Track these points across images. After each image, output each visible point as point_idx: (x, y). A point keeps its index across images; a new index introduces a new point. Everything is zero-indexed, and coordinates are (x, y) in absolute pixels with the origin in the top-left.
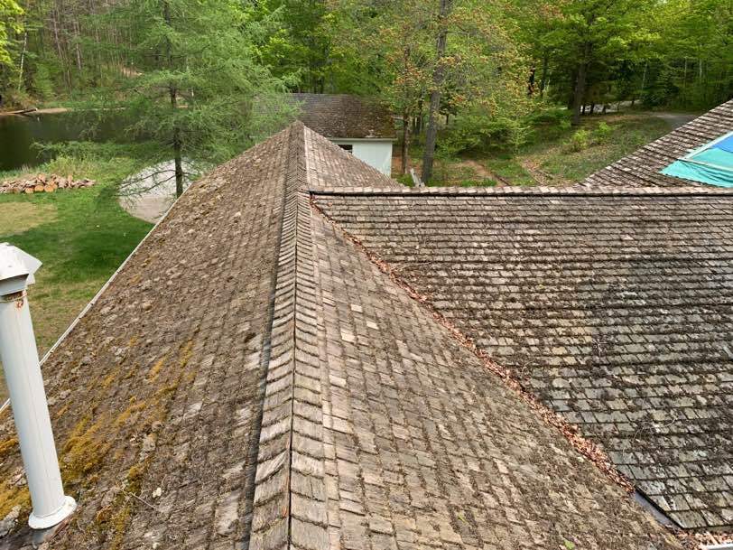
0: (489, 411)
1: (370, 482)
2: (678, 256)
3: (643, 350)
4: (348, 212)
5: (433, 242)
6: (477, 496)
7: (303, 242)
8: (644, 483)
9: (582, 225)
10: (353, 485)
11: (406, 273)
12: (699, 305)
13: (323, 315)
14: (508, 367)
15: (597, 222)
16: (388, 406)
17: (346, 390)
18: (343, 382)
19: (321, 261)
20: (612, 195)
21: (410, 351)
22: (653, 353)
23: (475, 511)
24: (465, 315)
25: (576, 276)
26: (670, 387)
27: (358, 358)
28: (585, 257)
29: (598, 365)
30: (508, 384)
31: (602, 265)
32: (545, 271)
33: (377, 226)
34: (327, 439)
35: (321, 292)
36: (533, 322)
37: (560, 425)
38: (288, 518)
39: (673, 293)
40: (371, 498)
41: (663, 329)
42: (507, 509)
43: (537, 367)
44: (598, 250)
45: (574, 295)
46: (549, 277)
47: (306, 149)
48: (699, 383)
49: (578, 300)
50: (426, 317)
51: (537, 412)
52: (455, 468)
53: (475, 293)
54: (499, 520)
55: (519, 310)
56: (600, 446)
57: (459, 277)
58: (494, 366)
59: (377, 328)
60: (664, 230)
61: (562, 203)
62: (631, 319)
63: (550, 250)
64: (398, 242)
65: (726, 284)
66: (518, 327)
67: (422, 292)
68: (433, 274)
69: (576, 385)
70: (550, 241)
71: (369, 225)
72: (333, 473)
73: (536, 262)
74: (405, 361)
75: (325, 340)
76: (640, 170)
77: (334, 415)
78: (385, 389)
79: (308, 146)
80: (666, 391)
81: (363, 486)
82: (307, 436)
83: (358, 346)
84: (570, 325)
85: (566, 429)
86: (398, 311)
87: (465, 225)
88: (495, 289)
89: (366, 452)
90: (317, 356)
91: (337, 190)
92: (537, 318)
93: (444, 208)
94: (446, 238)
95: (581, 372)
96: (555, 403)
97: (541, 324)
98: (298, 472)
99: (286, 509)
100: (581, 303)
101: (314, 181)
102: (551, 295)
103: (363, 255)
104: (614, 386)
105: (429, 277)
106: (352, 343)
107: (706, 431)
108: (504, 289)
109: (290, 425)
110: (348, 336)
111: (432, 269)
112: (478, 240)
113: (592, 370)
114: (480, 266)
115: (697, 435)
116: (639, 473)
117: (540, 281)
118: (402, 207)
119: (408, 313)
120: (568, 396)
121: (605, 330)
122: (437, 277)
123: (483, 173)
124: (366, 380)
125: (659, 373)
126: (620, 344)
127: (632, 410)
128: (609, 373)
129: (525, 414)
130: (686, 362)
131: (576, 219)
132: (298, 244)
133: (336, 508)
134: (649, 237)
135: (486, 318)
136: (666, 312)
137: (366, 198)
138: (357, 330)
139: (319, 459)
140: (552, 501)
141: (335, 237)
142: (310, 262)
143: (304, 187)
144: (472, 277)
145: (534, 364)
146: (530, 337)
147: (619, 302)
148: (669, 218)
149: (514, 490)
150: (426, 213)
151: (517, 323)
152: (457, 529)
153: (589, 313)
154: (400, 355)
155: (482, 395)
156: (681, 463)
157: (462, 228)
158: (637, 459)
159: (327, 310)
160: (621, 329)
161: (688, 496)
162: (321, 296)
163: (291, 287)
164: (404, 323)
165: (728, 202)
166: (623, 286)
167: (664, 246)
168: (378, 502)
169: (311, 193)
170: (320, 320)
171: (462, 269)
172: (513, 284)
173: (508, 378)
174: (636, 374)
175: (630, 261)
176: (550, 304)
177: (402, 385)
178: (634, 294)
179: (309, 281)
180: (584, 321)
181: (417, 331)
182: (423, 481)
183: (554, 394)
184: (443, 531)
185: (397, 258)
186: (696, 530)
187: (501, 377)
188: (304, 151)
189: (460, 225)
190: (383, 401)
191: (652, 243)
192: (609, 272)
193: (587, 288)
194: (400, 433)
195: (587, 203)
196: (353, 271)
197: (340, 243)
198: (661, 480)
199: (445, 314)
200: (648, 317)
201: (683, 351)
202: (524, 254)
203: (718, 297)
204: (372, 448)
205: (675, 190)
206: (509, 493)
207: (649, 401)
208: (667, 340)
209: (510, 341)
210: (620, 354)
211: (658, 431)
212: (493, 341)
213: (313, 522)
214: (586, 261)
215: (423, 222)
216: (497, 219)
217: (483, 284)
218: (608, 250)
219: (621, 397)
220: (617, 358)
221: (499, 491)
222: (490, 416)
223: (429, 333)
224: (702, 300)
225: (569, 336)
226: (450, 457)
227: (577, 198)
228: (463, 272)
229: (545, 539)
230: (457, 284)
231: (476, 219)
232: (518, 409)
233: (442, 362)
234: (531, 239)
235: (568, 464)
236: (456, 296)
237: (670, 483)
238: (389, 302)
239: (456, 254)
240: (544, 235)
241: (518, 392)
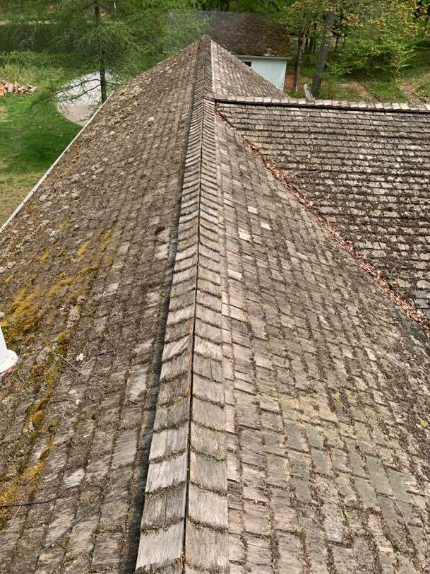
0: (362, 305)
1: (261, 365)
4: (248, 121)
5: (323, 152)
6: (350, 380)
7: (207, 145)
10: (246, 367)
11: (297, 180)
13: (223, 215)
14: (379, 268)
16: (278, 298)
17: (242, 282)
18: (239, 276)
19: (222, 164)
21: (297, 250)
23: (348, 393)
24: (346, 221)
27: (252, 255)
30: (378, 283)
32: (422, 184)
33: (273, 134)
34: (225, 325)
35: (222, 193)
36: (406, 230)
37: (420, 320)
38: (190, 397)
40: (261, 379)
42: (374, 392)
43: (405, 269)
46: (425, 190)
47: (212, 61)
50: (311, 221)
51: (400, 307)
52: (333, 354)
53: (358, 201)
54: (368, 401)
55: (395, 218)
57: (344, 186)
58: (367, 266)
59: (270, 229)
63: (428, 165)
64: (292, 151)
66: (392, 234)
67: (309, 198)
68: (321, 182)
71: (266, 134)
72: (229, 356)
73: (414, 176)
74: (292, 259)
75: (225, 237)
77: (232, 305)
78: (274, 283)
79: (214, 59)
81: (254, 369)
82: (208, 323)
83: (253, 244)
85: (424, 323)
86: (288, 214)
87: (353, 138)
88: (375, 199)
89: (258, 338)
90: (218, 252)
91: (240, 99)
92: (410, 227)
93: (335, 120)
94: (335, 149)
96: (417, 301)
97: (412, 233)
98: (199, 355)
99: (188, 390)
101: (218, 90)
102: (424, 207)
103: (259, 161)
105: (318, 185)
106: (248, 242)
108: (383, 199)
109: (193, 313)
110: (244, 235)
111: (320, 177)
112: (364, 153)
114: (364, 177)
117: (416, 193)
118: (297, 118)
119: (297, 217)
120: (429, 296)
122: (324, 185)
123: (364, 94)
124: (258, 275)
129: (391, 309)
132: (204, 147)
133: (231, 388)
135: (365, 224)
137: (265, 108)
138: (252, 229)
139: (218, 344)
140: (411, 386)
141: (236, 142)
142: (214, 165)
143: (210, 95)
144: (355, 186)
145: (403, 267)
146: (401, 243)
149: (380, 375)
150: (319, 125)
151: (391, 230)
152: (333, 409)
154: (288, 254)
155: (357, 291)
157: (351, 140)
159: (228, 211)
162: (222, 198)
163: (196, 187)
164: (294, 225)
168: (267, 383)
169: (216, 101)
170: (221, 219)
171: (347, 179)
172: (392, 195)
173: (379, 277)
176: (422, 214)
177: (290, 281)
179: (212, 182)
181: (303, 233)
182: (306, 365)
183: (417, 293)
184: (322, 410)
185: (290, 166)
187: (373, 276)
188: (211, 62)
189: (349, 138)
190: (273, 294)
194: (288, 322)
196: (250, 176)
197: (240, 149)
199: (329, 219)
202: (405, 168)
204: (263, 335)
206: (376, 377)
209: (384, 245)
212: (369, 245)
213: (212, 402)
215: (315, 133)
216: (383, 134)
217: (365, 194)
221: (369, 376)
222: (362, 310)
223: (314, 235)
226: (329, 344)
228: (348, 182)
229: (405, 419)
230: (342, 192)
231: (364, 133)
232: (386, 305)
233: (323, 261)
234: (412, 154)
235: (424, 353)
236: (340, 203)
238: (281, 206)
239: (344, 165)
240: (424, 151)
241: (386, 290)
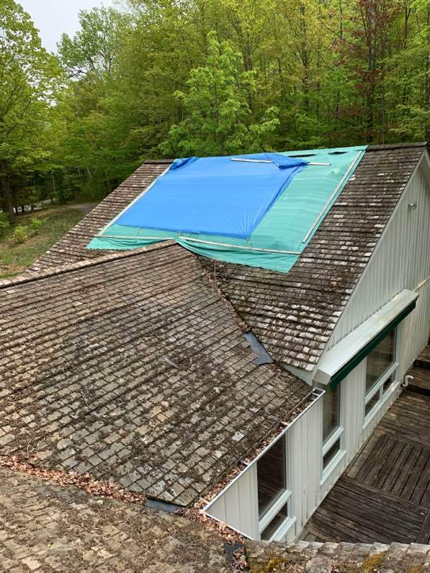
2: (117, 306)
3: (116, 386)
8: (151, 490)
9: (40, 304)
12: (141, 336)
14: (12, 453)
15: (51, 298)
20: (55, 274)
22: (124, 385)
25: (49, 348)
26: (143, 405)
28: (50, 329)
29: (88, 414)
30: (18, 470)
31: (66, 331)
32: (21, 352)
36: (23, 401)
37: (75, 480)
39: (122, 334)
41: (125, 364)
43: (40, 439)
44: (60, 320)
45: (51, 364)
46: (26, 356)
48: (160, 391)
49: (56, 367)
51: (51, 481)
55: (8, 396)
56: (111, 479)
60: (102, 290)
61: (19, 290)
62: (100, 365)
63: (19, 333)
65: (153, 315)
66: (12, 412)
69: (76, 439)
70: (16, 326)
73: (10, 348)
76: (71, 249)
80: (142, 409)
84: (56, 390)
85: (80, 482)
92: (27, 397)
95: (77, 426)
96: (64, 464)
97: (31, 400)
100: (59, 368)
102: (32, 372)
104: (106, 424)
107: (175, 425)
113: (85, 419)
115: (171, 431)
116: (145, 483)
117: (19, 362)
120: (73, 452)
121: (84, 382)
125: (133, 398)
126: (99, 388)
127: (124, 436)
128: (98, 415)
129: (41, 490)
130: (147, 381)
131: (33, 300)
134: (93, 298)
136: (122, 350)
140: (88, 563)
145: (36, 438)
146: (25, 416)
147: (88, 355)
148: (103, 281)
151: (9, 409)
153: (68, 373)
156: (168, 458)
158: (140, 473)
160: (96, 376)
161: (181, 481)
165: (135, 260)
166: (87, 342)
167: (106, 302)
173: (16, 464)
174: (118, 406)
175: (86, 320)
176: (33, 379)
178: (96, 345)
180: (66, 382)
186: (193, 502)
187: (9, 466)
191: (96, 302)
192: (72, 335)
193: (60, 353)
195: (37, 285)
198: (160, 479)
200: (112, 359)
201: (142, 374)
203: (151, 326)
205: (100, 259)
207: (133, 423)
208: (130, 370)
209: (8, 428)
210: (101, 396)
211: (146, 443)
214: (52, 332)
218: (67, 318)
219: (113, 430)
220: (101, 401)
224: (142, 332)
225: (59, 400)
227: (29, 283)
232: (34, 490)
235: (91, 513)
237: (167, 478)
240: (10, 322)
241: (30, 472)
